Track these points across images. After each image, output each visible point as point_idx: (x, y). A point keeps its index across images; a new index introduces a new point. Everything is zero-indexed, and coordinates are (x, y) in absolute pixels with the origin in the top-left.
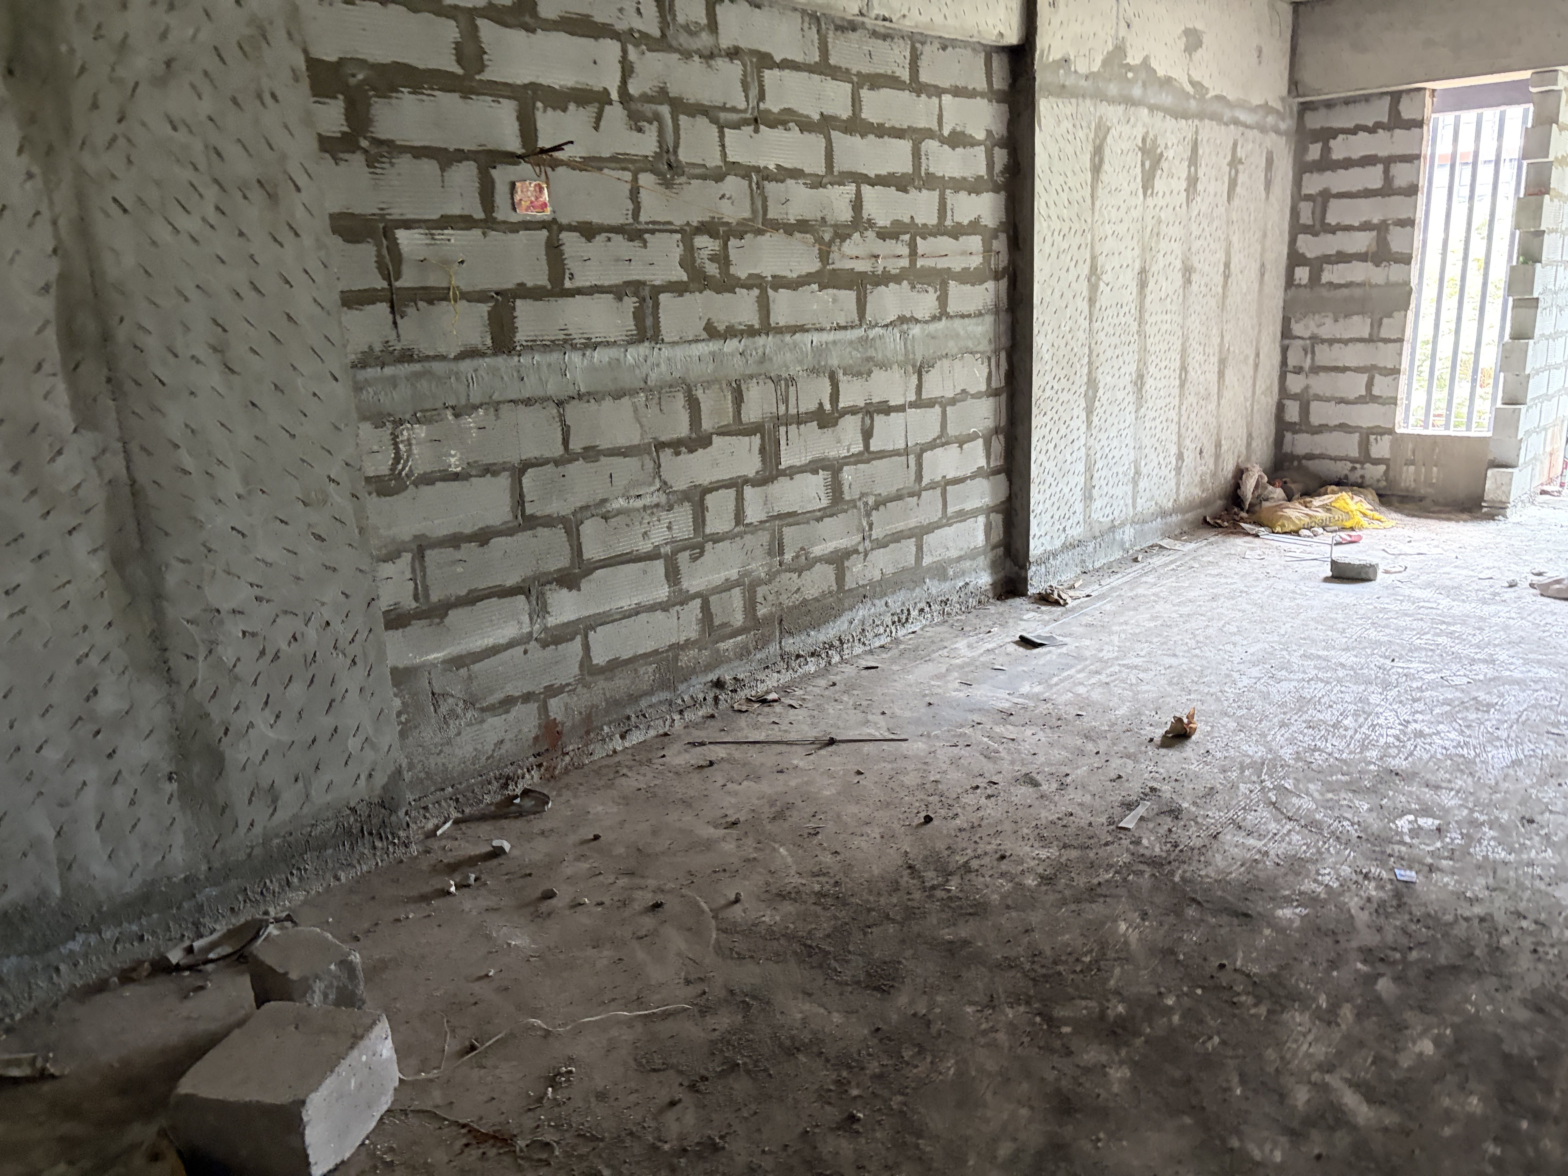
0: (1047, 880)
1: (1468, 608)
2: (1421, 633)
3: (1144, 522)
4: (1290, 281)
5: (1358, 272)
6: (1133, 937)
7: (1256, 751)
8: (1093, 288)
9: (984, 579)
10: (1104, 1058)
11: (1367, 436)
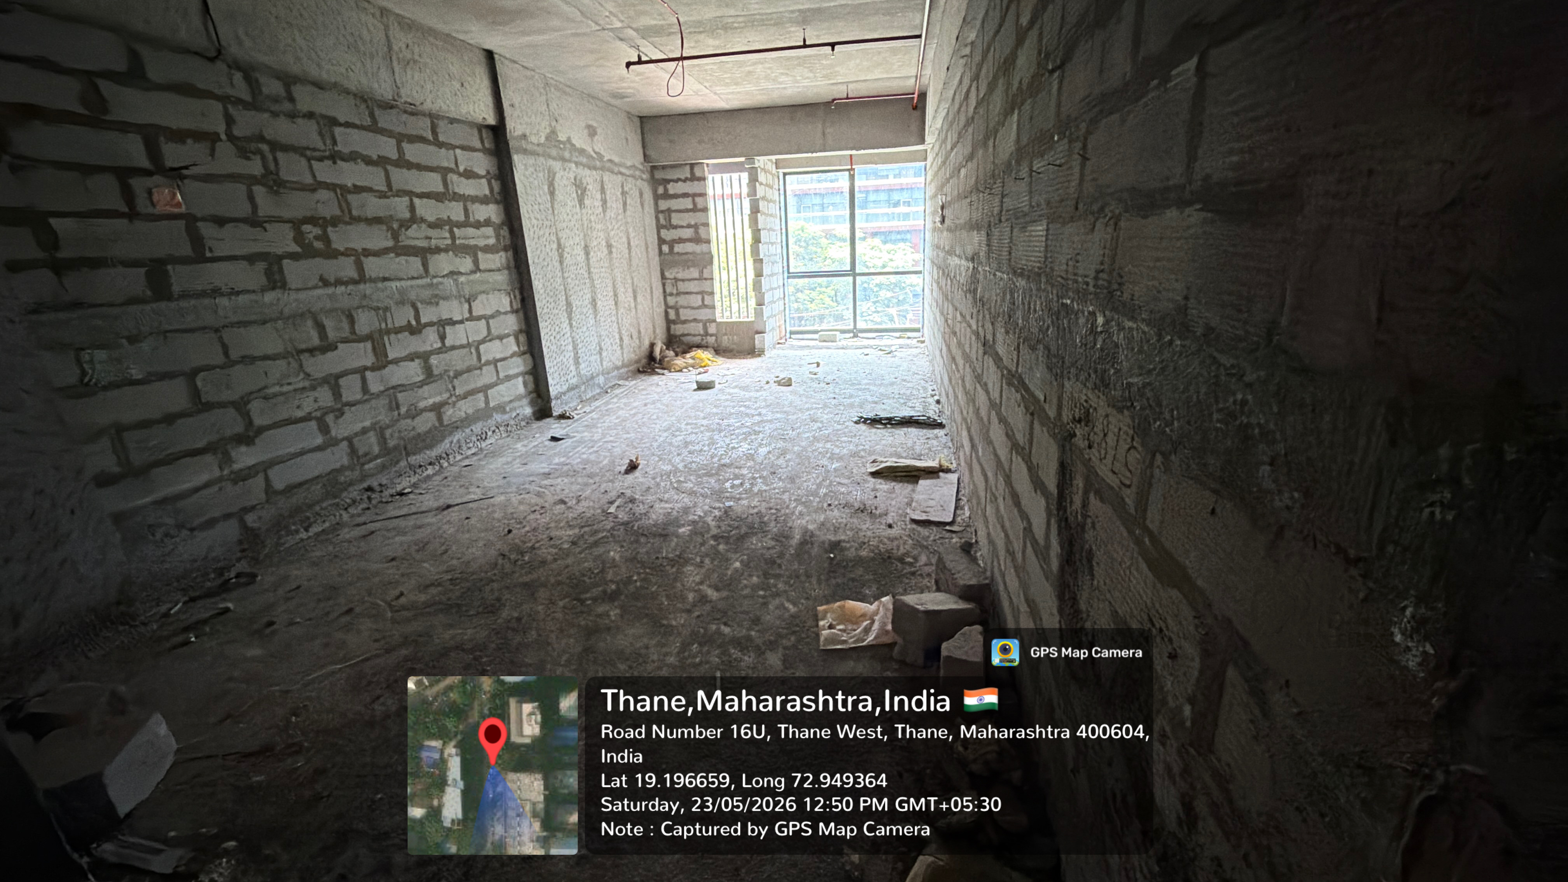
0: (574, 543)
1: (752, 394)
2: (734, 407)
3: (608, 373)
4: (661, 252)
5: (689, 247)
6: (617, 558)
7: (668, 468)
8: (561, 256)
9: (528, 411)
10: (608, 608)
11: (705, 323)
